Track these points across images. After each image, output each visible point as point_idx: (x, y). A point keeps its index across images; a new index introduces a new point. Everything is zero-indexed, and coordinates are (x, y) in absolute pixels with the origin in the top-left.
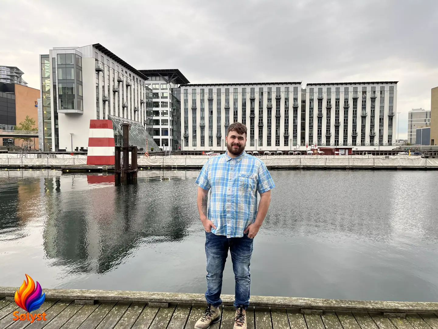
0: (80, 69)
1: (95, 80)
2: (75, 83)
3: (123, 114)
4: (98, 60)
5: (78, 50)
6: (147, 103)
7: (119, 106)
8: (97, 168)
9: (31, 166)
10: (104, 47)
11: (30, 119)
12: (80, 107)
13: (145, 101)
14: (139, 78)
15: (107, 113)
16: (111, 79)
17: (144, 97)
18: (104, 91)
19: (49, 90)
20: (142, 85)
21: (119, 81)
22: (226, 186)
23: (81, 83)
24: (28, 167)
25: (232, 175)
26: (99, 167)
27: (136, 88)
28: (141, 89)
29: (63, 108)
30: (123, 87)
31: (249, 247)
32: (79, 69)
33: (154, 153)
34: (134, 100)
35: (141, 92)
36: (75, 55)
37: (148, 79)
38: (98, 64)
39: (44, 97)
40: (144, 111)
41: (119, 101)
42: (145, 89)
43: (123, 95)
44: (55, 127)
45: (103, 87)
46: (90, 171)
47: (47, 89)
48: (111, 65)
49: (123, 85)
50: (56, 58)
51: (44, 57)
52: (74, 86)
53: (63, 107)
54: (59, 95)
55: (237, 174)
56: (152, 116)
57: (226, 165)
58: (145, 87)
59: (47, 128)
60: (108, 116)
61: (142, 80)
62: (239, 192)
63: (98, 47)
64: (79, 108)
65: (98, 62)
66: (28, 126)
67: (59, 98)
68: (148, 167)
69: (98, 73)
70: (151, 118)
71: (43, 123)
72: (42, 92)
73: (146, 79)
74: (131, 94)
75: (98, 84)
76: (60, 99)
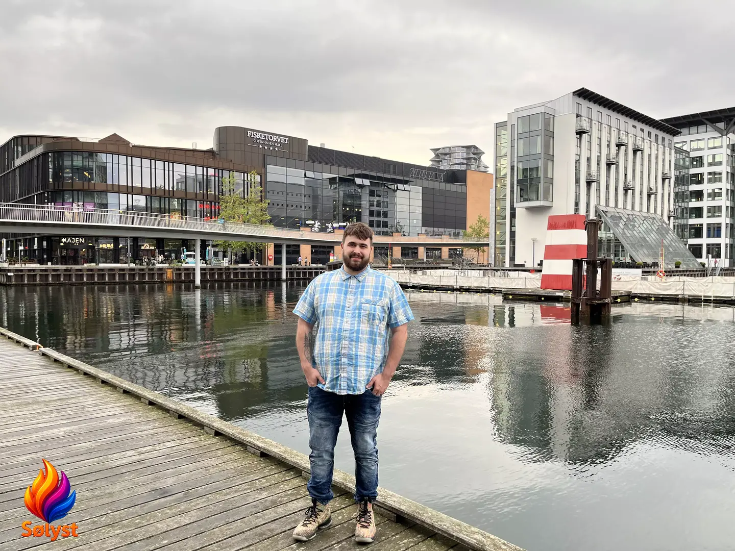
0: (551, 134)
1: (574, 150)
2: (542, 159)
3: (625, 201)
4: (581, 116)
5: (548, 105)
6: (677, 178)
7: (616, 189)
8: (555, 295)
9: (467, 288)
10: (592, 91)
11: (483, 220)
12: (548, 195)
13: (673, 174)
14: (661, 134)
15: (593, 203)
16: (604, 144)
17: (670, 167)
18: (589, 166)
19: (506, 174)
20: (667, 145)
21: (619, 146)
22: (342, 316)
23: (551, 158)
24: (464, 289)
25: (351, 301)
26: (558, 294)
27: (654, 152)
28: (664, 153)
29: (522, 199)
30: (626, 154)
31: (374, 409)
32: (549, 135)
33: (680, 271)
34: (649, 175)
35: (664, 160)
36: (543, 114)
37: (681, 132)
38: (581, 121)
39: (499, 185)
40: (669, 194)
41: (617, 180)
42: (673, 151)
43: (626, 168)
44: (511, 229)
45: (589, 159)
46: (543, 299)
47: (503, 174)
48: (604, 120)
49: (626, 151)
50: (516, 125)
51: (500, 126)
52: (540, 164)
53: (524, 198)
54: (517, 180)
55: (359, 299)
56: (687, 202)
57: (342, 285)
58: (673, 147)
59: (501, 232)
60: (596, 207)
61: (667, 137)
62: (361, 325)
63: (584, 94)
64: (546, 198)
65: (581, 119)
66: (480, 231)
67: (517, 185)
68: (651, 297)
69: (580, 136)
70: (684, 205)
71: (495, 224)
72: (496, 178)
73: (675, 133)
74: (642, 165)
75: (580, 155)
76: (519, 187)
